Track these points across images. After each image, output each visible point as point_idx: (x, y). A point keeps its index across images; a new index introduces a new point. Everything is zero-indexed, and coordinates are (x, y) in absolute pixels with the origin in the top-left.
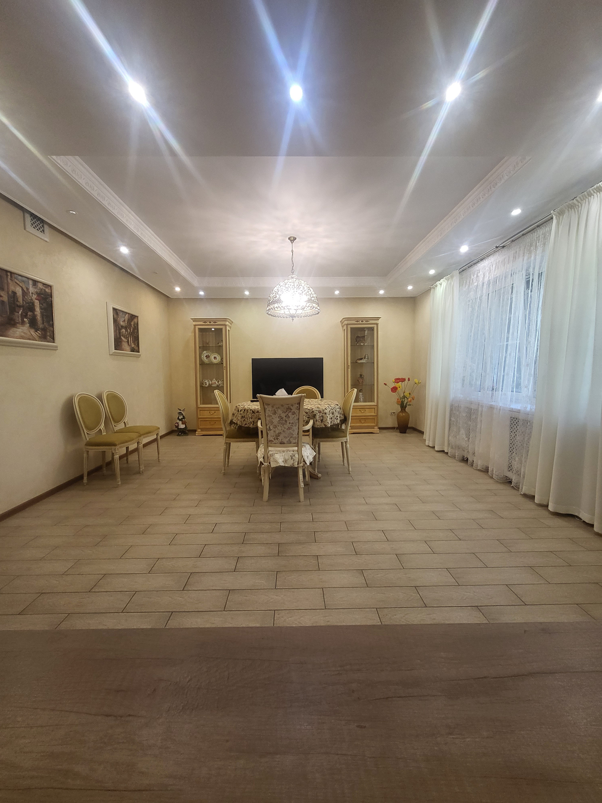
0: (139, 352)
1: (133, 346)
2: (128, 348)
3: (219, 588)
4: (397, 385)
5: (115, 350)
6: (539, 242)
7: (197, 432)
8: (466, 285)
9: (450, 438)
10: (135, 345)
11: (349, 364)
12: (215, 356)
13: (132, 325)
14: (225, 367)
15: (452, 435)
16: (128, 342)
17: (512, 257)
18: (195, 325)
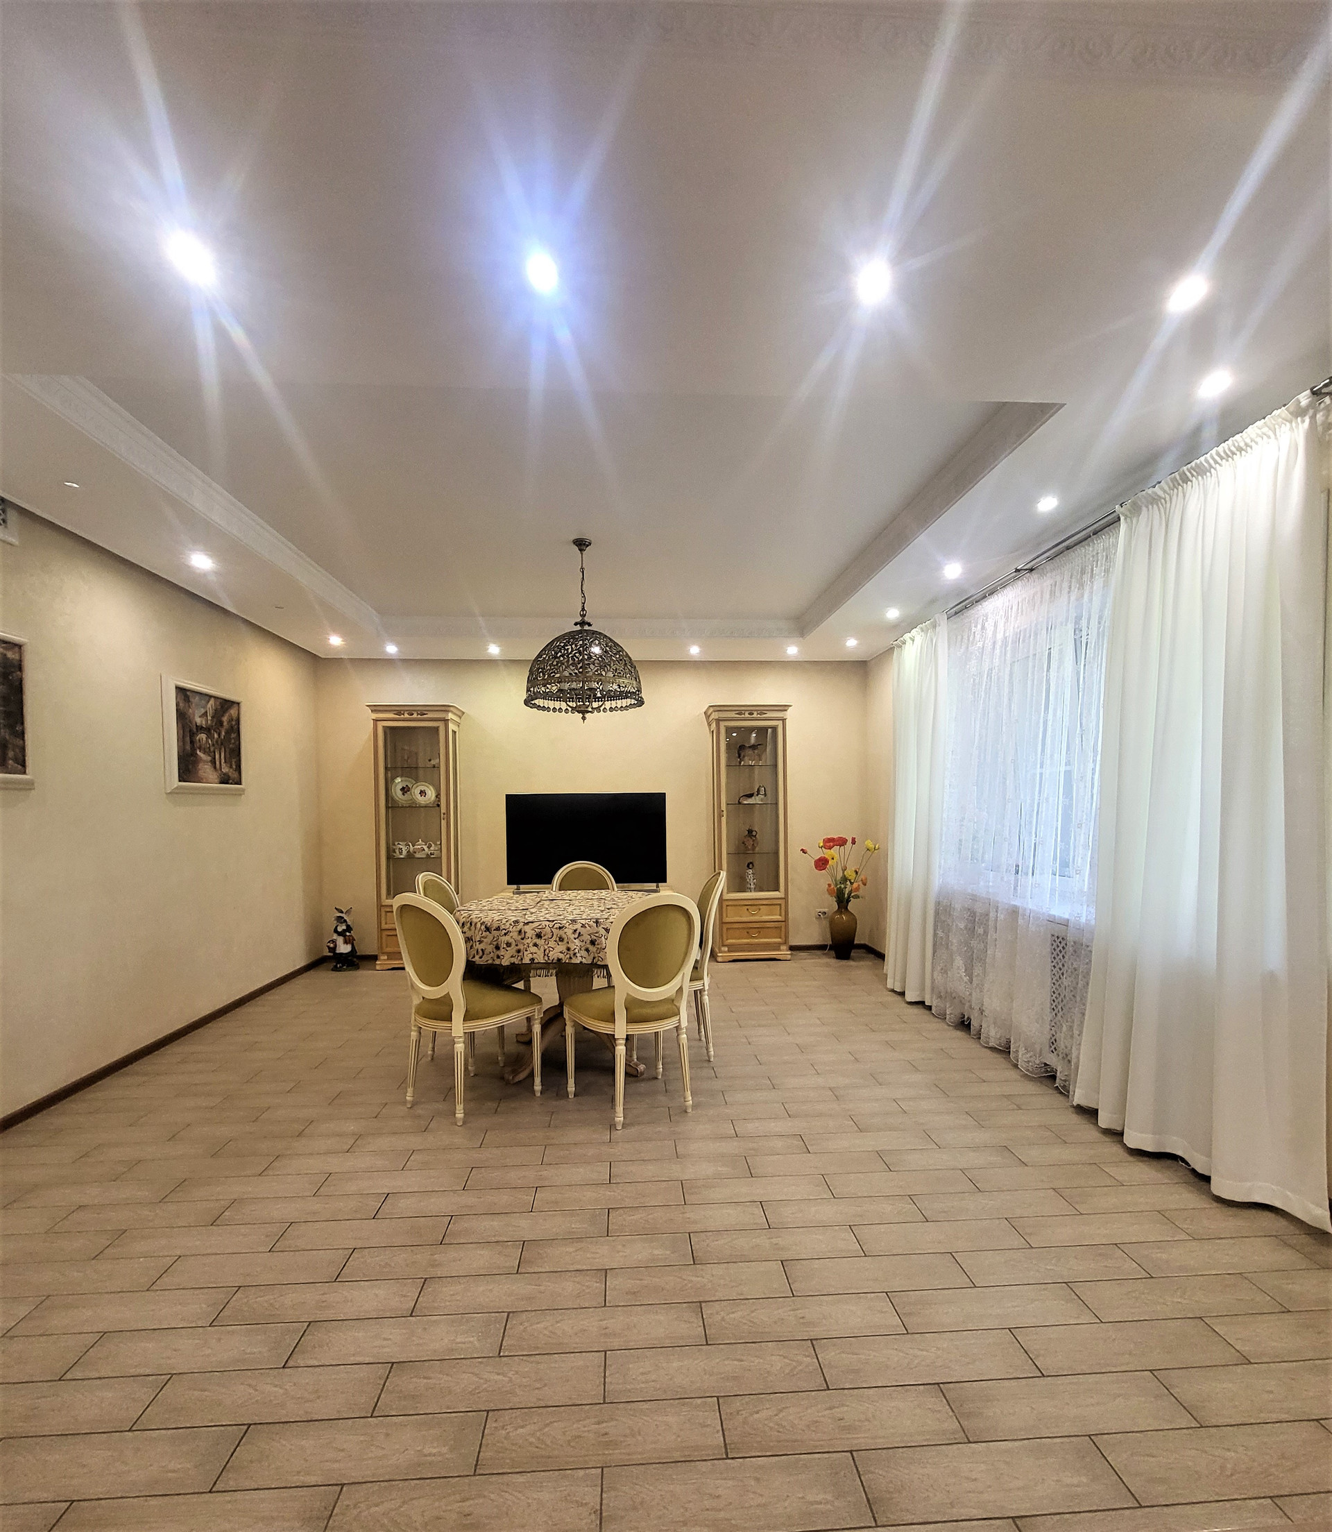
0: (241, 784)
1: (225, 769)
2: (213, 776)
3: (367, 1360)
4: (828, 853)
5: (180, 781)
6: (1096, 567)
7: (378, 962)
8: (961, 645)
9: (936, 974)
10: (231, 767)
11: (724, 807)
12: (423, 788)
13: (225, 724)
14: (444, 814)
15: (939, 968)
16: (213, 762)
17: (1048, 593)
18: (376, 721)
